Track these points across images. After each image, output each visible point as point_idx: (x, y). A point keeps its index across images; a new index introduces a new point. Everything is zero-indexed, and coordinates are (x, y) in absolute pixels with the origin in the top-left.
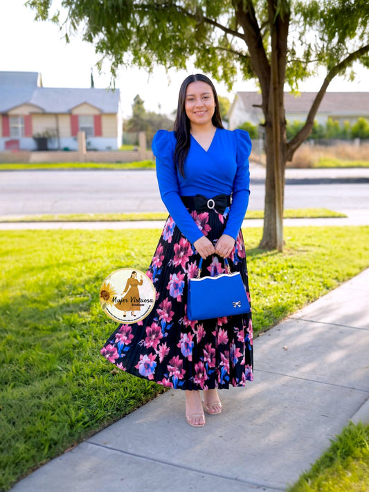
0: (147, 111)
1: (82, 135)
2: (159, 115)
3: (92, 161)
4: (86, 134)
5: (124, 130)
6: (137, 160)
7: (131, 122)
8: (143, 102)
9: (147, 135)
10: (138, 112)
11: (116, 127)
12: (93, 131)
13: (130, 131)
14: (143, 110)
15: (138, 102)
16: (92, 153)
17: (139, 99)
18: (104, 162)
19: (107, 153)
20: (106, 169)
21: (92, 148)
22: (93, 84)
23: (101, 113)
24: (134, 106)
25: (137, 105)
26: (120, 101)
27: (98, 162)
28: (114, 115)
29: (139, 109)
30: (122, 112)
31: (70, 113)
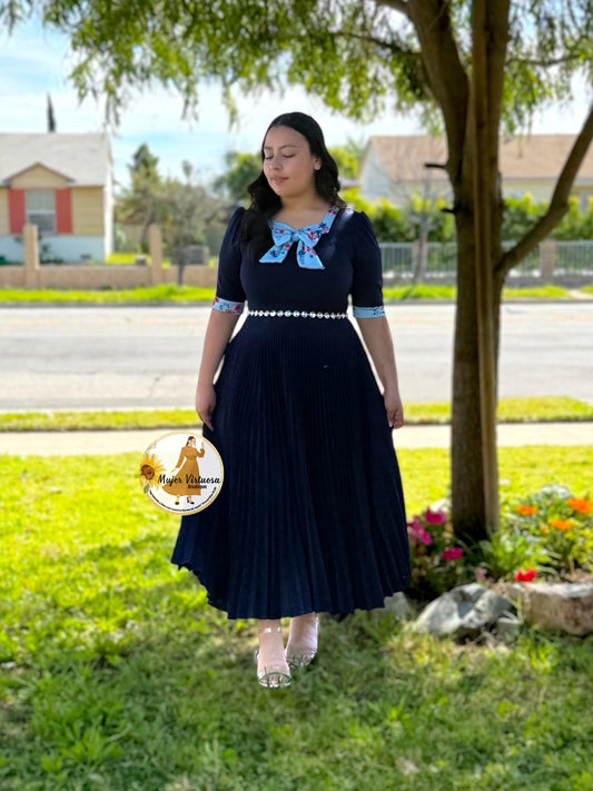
0: (163, 180)
1: (31, 230)
2: (188, 189)
3: (51, 286)
4: (40, 230)
5: (115, 220)
6: (143, 285)
7: (132, 202)
8: (155, 161)
9: (164, 231)
10: (144, 183)
11: (102, 217)
12: (54, 223)
13: (130, 221)
14: (156, 179)
15: (144, 161)
16: (51, 268)
17: (147, 154)
18: (76, 287)
19: (83, 268)
20: (81, 304)
21: (52, 257)
22: (52, 125)
23: (70, 184)
24: (135, 170)
25: (143, 169)
26: (111, 160)
27: (64, 288)
28: (97, 190)
29: (148, 175)
30: (114, 182)
31: (7, 186)
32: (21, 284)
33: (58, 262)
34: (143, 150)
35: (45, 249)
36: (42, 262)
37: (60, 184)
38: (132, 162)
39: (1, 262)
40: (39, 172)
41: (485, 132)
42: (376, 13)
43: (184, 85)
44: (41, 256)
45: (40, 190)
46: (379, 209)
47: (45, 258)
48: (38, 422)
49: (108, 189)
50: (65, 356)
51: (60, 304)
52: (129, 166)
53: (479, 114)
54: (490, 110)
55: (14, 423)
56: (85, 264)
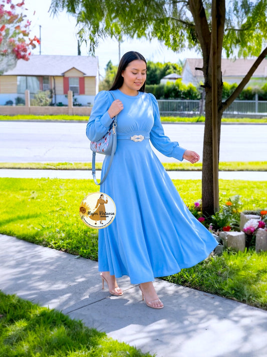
1: (70, 93)
4: (73, 93)
12: (79, 90)
15: (110, 67)
16: (77, 107)
19: (88, 107)
20: (86, 121)
21: (77, 103)
22: (79, 53)
23: (85, 76)
24: (107, 70)
26: (99, 66)
28: (94, 78)
30: (99, 75)
31: (63, 75)
32: (67, 113)
33: (80, 105)
34: (110, 62)
35: (75, 100)
36: (74, 105)
37: (81, 75)
38: (106, 67)
39: (60, 104)
40: (74, 70)
41: (216, 56)
43: (118, 37)
44: (73, 103)
45: (74, 78)
46: (189, 87)
47: (75, 104)
49: (97, 78)
52: (105, 69)
53: (214, 49)
54: (218, 48)
56: (89, 106)
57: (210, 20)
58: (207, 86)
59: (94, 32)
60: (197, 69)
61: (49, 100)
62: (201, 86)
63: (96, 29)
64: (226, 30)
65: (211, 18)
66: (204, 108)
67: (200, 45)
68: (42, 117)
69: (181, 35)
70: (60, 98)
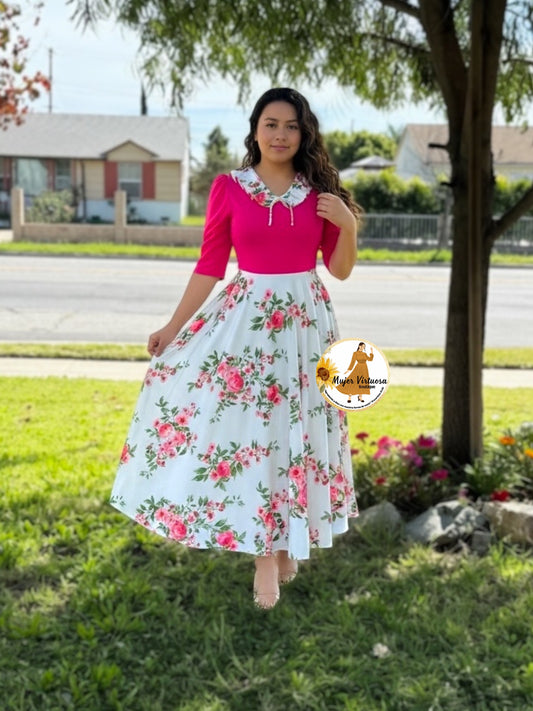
0: (231, 158)
1: (121, 196)
3: (136, 242)
4: (129, 196)
5: (191, 189)
7: (204, 174)
8: (225, 142)
10: (216, 159)
11: (179, 185)
12: (141, 189)
13: (202, 191)
14: (226, 156)
15: (216, 141)
16: (138, 227)
17: (219, 135)
18: (157, 243)
19: (162, 228)
20: (158, 258)
21: (136, 217)
22: (144, 110)
23: (155, 159)
24: (209, 148)
25: (215, 147)
26: (189, 139)
27: (146, 243)
28: (177, 164)
29: (219, 152)
30: (191, 158)
31: (104, 159)
32: (113, 239)
33: (142, 222)
34: (216, 131)
35: (132, 211)
36: (129, 222)
37: (146, 158)
38: (207, 141)
39: (96, 220)
40: (130, 146)
41: (480, 119)
42: (396, 18)
44: (128, 217)
45: (132, 163)
46: (412, 186)
47: (132, 218)
48: (115, 353)
49: (186, 163)
50: (141, 299)
51: (142, 257)
53: (475, 103)
54: (484, 101)
55: (94, 353)
56: (165, 224)
57: (465, 39)
58: (457, 183)
59: (182, 65)
60: (432, 146)
61: (70, 211)
62: (443, 184)
63: (186, 58)
64: (505, 62)
65: (468, 35)
66: (448, 231)
67: (440, 93)
68: (51, 247)
69: (395, 73)
70: (96, 206)
